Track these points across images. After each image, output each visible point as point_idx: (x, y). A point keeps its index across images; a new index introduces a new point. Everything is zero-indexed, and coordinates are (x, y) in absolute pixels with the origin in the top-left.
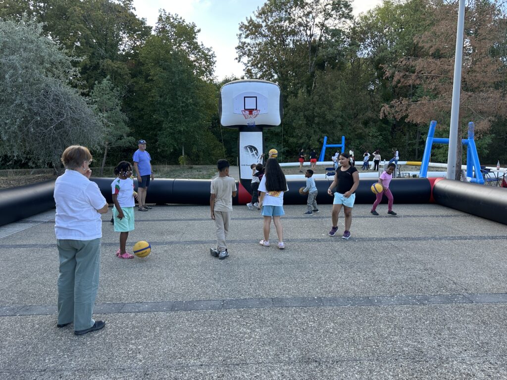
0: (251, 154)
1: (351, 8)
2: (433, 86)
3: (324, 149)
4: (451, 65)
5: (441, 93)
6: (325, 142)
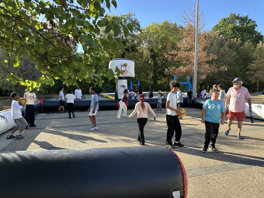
0: (123, 88)
1: (140, 26)
2: (184, 62)
3: (131, 86)
4: (190, 54)
5: (188, 65)
6: (131, 83)
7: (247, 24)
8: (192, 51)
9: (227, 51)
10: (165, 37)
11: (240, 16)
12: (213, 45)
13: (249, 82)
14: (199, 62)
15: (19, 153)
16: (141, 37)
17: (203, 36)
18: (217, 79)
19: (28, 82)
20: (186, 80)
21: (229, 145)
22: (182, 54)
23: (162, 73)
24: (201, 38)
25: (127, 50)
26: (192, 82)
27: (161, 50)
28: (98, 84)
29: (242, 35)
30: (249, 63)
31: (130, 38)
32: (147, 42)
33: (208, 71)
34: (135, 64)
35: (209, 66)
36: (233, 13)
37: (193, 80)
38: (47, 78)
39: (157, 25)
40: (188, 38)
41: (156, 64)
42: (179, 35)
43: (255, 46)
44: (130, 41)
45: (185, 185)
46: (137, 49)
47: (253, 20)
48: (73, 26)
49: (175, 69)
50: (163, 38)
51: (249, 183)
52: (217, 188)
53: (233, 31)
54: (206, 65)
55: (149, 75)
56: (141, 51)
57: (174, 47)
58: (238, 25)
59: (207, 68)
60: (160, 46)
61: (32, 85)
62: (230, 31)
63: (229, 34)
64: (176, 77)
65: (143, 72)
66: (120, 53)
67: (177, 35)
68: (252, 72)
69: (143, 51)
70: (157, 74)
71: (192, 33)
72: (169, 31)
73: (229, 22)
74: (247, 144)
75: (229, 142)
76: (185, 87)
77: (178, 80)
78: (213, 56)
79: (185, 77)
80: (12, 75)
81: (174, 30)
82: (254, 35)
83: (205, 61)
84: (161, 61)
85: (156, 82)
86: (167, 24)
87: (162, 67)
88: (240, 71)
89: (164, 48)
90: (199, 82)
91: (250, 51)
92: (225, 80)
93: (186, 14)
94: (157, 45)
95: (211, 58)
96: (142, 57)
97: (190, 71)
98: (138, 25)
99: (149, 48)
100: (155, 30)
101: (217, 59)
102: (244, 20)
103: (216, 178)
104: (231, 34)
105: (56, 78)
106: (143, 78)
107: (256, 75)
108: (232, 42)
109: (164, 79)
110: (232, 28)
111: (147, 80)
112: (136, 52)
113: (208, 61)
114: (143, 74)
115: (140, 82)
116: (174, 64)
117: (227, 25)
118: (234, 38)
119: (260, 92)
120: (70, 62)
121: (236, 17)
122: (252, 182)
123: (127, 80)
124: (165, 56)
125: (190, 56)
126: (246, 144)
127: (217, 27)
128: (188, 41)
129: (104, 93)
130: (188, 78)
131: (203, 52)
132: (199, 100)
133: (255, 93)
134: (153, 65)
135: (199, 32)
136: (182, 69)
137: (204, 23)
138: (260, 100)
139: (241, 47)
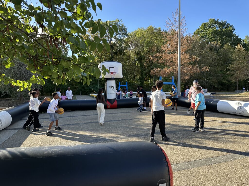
0: (111, 89)
1: (127, 31)
2: (169, 64)
3: (119, 87)
4: (174, 56)
5: (172, 66)
6: (120, 84)
7: (226, 28)
8: (175, 53)
9: (208, 53)
10: (150, 41)
11: (219, 21)
12: (195, 48)
13: (229, 82)
14: (183, 64)
15: (9, 150)
16: (128, 41)
17: (185, 40)
18: (200, 79)
19: (20, 82)
20: (171, 80)
21: (213, 140)
22: (166, 56)
23: (148, 75)
24: (183, 41)
25: (116, 53)
26: (176, 82)
27: (147, 53)
28: (86, 83)
29: (222, 38)
30: (229, 64)
31: (117, 42)
32: (134, 46)
33: (191, 72)
34: (123, 66)
35: (191, 67)
36: (213, 19)
37: (177, 80)
38: (37, 78)
39: (142, 30)
40: (172, 41)
41: (142, 66)
42: (163, 39)
43: (234, 48)
44: (118, 45)
45: (171, 178)
46: (124, 52)
47: (231, 25)
48: (61, 28)
49: (161, 70)
50: (149, 42)
51: (232, 175)
52: (201, 180)
53: (213, 35)
54: (189, 66)
55: (137, 76)
56: (128, 54)
57: (159, 50)
58: (217, 29)
59: (190, 68)
60: (146, 50)
61: (24, 85)
62: (210, 34)
63: (210, 37)
64: (161, 78)
65: (131, 73)
66: (108, 56)
67: (161, 39)
68: (232, 72)
69: (130, 54)
70: (144, 75)
71: (175, 37)
72: (154, 35)
73: (209, 27)
74: (230, 138)
75: (213, 137)
76: (170, 87)
77: (164, 80)
78: (195, 58)
79: (169, 77)
80: (4, 76)
81: (158, 34)
82: (232, 38)
83: (188, 63)
84: (147, 64)
85: (143, 83)
86: (152, 29)
87: (148, 68)
88: (221, 71)
89: (150, 51)
90: (183, 82)
91: (229, 52)
92: (207, 80)
93: (169, 20)
94: (143, 48)
95: (193, 60)
96: (129, 60)
97: (174, 71)
98: (125, 30)
99: (136, 51)
100: (141, 35)
101: (200, 61)
102: (223, 24)
103: (201, 172)
104: (211, 38)
105: (46, 78)
106: (131, 79)
107: (235, 75)
108: (212, 45)
109: (150, 80)
110: (212, 32)
111: (135, 81)
112: (124, 55)
113: (191, 62)
114: (130, 75)
115: (128, 83)
116: (159, 66)
117: (207, 29)
118: (214, 41)
119: (240, 91)
120: (59, 62)
121: (215, 22)
122: (235, 174)
123: (115, 81)
124: (150, 58)
125: (174, 58)
126: (228, 138)
127: (198, 31)
128: (172, 44)
129: (94, 94)
130: (173, 78)
131: (186, 54)
132: (183, 99)
133: (236, 91)
134: (140, 67)
135: (181, 36)
136: (167, 70)
137: (186, 27)
138: (240, 97)
139: (221, 49)
